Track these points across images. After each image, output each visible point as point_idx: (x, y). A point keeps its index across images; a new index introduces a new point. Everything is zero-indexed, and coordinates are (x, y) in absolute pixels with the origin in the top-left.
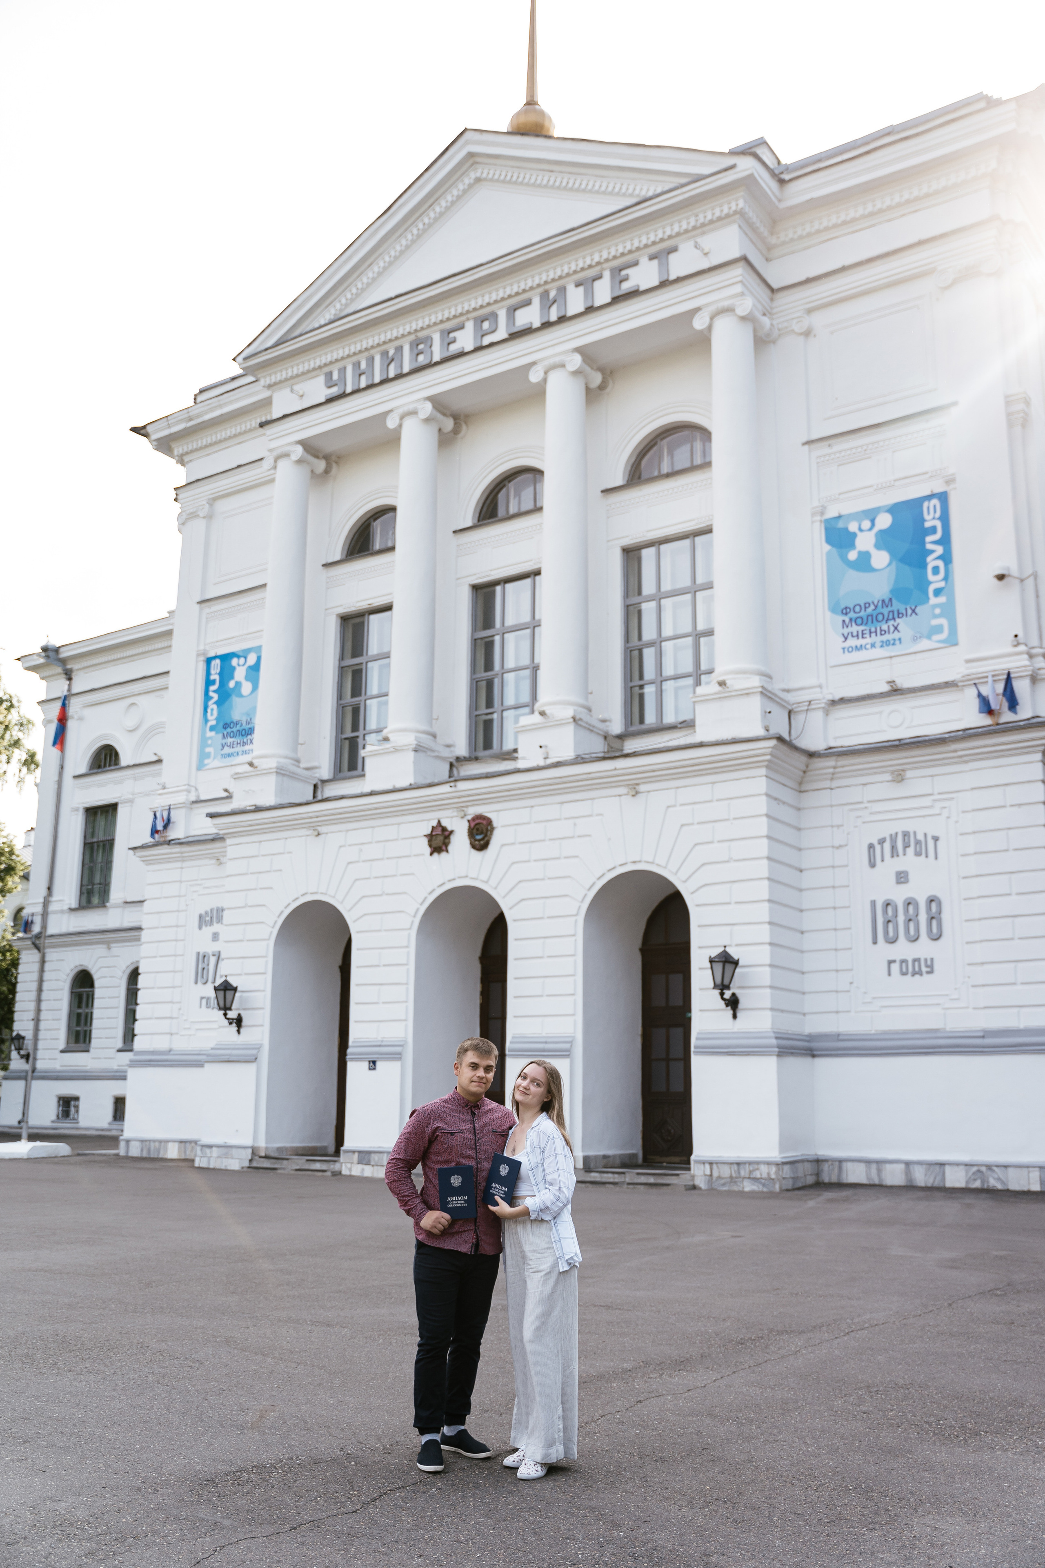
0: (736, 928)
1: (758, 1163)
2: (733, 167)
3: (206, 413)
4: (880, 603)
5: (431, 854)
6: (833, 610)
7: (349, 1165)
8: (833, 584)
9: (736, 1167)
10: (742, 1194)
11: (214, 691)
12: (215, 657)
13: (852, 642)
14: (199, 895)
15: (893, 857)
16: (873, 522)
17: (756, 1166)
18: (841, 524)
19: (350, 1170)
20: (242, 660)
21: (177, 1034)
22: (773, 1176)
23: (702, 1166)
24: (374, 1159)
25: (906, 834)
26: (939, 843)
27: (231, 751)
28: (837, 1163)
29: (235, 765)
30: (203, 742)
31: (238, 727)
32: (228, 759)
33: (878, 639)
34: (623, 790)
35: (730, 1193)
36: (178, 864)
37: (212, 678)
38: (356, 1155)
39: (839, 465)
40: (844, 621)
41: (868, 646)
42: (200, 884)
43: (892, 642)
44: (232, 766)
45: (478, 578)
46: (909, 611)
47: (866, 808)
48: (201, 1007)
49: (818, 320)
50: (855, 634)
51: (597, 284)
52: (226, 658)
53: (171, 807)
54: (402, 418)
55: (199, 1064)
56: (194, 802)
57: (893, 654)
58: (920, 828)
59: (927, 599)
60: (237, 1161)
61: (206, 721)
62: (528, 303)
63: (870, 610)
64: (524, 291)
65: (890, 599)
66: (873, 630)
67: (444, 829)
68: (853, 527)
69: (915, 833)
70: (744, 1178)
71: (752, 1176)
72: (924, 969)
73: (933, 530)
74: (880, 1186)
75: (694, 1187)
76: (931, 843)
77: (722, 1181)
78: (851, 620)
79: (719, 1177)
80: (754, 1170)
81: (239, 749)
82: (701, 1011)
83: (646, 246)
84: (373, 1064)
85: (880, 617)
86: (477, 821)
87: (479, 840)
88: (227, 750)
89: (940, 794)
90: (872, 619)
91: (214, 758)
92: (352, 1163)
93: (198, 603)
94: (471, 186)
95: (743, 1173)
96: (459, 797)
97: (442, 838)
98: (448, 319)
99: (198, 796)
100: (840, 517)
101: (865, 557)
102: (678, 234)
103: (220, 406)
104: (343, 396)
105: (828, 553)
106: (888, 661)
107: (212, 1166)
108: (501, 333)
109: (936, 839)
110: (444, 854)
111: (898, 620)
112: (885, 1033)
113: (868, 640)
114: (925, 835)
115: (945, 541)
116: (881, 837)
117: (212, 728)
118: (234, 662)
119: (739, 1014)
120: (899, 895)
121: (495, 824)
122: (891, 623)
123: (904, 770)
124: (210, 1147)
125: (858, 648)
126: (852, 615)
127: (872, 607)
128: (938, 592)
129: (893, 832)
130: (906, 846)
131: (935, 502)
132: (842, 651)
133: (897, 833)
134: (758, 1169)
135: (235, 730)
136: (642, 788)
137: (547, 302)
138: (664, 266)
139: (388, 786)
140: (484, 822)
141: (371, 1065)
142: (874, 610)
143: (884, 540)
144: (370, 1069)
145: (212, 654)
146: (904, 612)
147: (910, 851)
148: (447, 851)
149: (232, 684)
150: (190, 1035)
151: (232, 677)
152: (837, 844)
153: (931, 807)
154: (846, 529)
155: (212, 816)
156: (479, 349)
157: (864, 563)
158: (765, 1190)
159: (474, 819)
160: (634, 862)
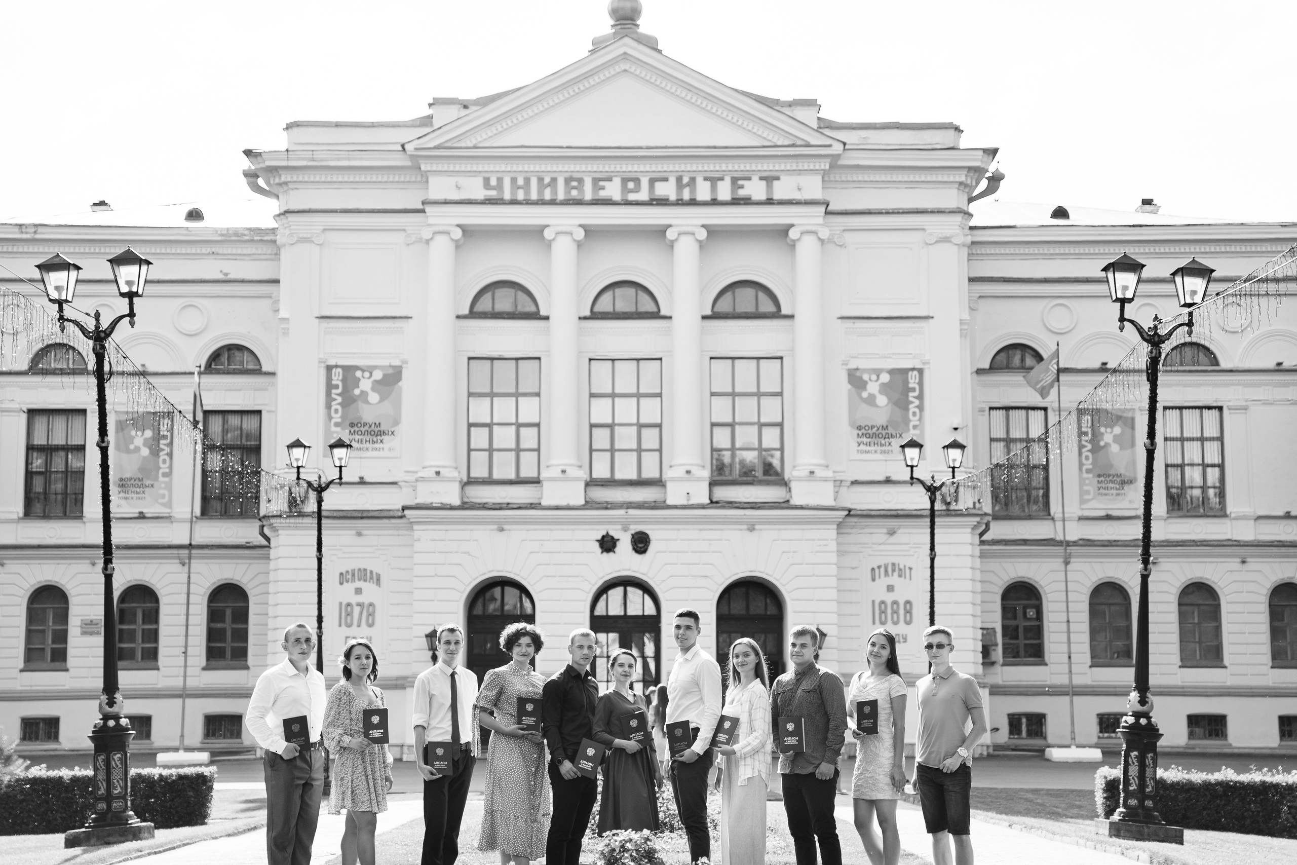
2: (830, 146)
6: (852, 425)
8: (852, 411)
12: (336, 366)
13: (863, 447)
15: (885, 576)
16: (878, 376)
18: (858, 374)
20: (367, 374)
25: (893, 564)
26: (912, 571)
31: (367, 428)
33: (879, 448)
34: (745, 527)
37: (334, 382)
42: (341, 550)
44: (361, 458)
51: (720, 183)
52: (348, 370)
57: (888, 459)
58: (902, 562)
59: (908, 430)
65: (887, 426)
68: (866, 377)
72: (902, 640)
73: (914, 390)
76: (908, 571)
81: (370, 446)
83: (759, 171)
85: (880, 436)
89: (914, 544)
90: (875, 435)
100: (857, 369)
105: (849, 390)
109: (910, 569)
111: (891, 440)
113: (872, 448)
114: (905, 566)
115: (920, 397)
116: (879, 564)
117: (337, 425)
118: (358, 374)
120: (889, 598)
122: (887, 440)
125: (867, 452)
126: (863, 431)
127: (876, 429)
128: (915, 427)
129: (886, 562)
130: (893, 571)
131: (915, 373)
135: (363, 429)
138: (769, 187)
145: (333, 363)
147: (896, 574)
149: (357, 392)
151: (358, 387)
153: (908, 551)
154: (861, 378)
157: (871, 400)
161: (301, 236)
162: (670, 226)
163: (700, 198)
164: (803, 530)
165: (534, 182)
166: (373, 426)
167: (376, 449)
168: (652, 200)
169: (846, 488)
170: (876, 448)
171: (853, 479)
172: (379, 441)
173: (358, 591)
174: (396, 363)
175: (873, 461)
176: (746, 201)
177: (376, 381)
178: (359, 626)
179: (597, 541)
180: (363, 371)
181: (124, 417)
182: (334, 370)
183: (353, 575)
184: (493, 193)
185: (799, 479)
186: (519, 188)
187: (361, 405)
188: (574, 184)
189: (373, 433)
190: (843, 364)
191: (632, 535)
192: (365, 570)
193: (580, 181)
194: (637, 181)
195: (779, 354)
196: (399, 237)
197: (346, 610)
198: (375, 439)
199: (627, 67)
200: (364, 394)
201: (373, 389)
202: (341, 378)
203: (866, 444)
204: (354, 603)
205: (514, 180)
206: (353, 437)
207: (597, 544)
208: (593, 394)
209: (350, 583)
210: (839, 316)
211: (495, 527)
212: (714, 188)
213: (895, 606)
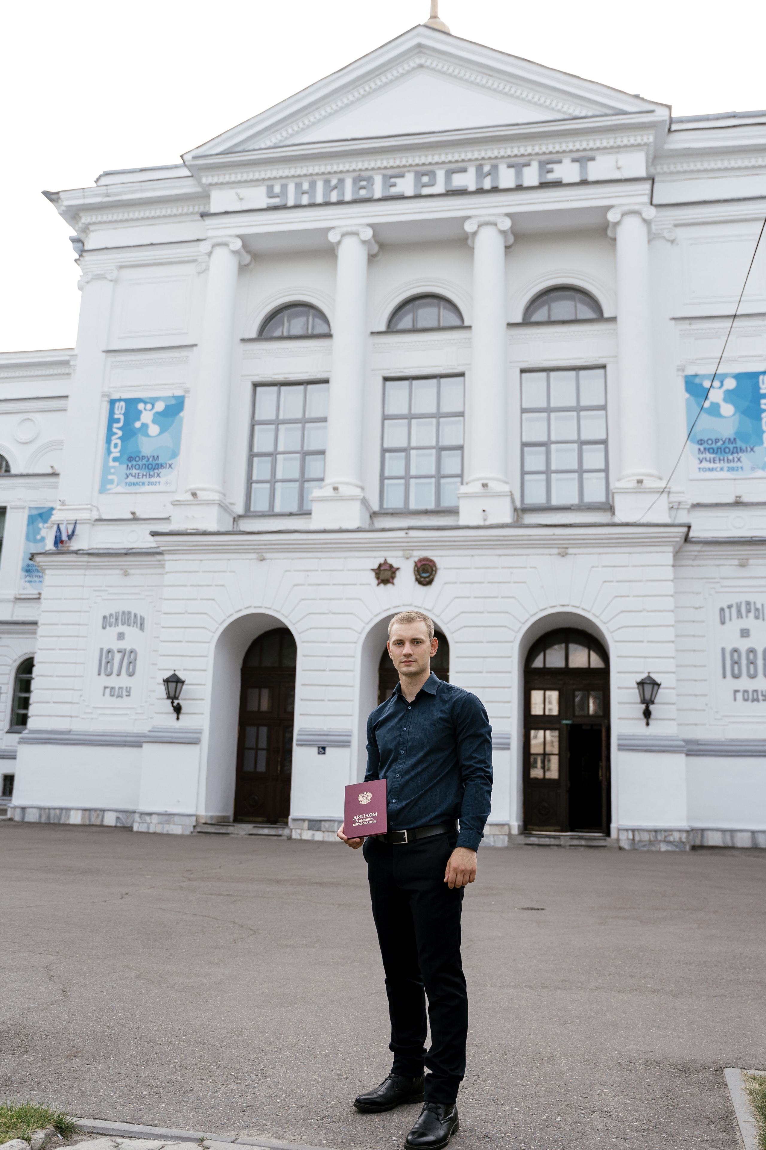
0: (648, 660)
1: (672, 830)
2: (652, 111)
3: (125, 193)
4: (727, 441)
5: (378, 584)
7: (299, 831)
9: (653, 833)
10: (659, 852)
11: (118, 428)
12: (120, 400)
13: (705, 464)
14: (103, 600)
15: (738, 618)
17: (670, 833)
18: (697, 381)
19: (301, 835)
20: (149, 406)
21: (77, 717)
22: (684, 840)
23: (625, 833)
24: (325, 826)
25: (748, 603)
27: (136, 480)
28: (700, 832)
29: (140, 493)
30: (106, 470)
31: (144, 461)
32: (132, 487)
33: (726, 465)
34: (556, 551)
35: (650, 852)
36: (82, 572)
38: (306, 823)
39: (696, 339)
40: (699, 449)
41: (718, 469)
43: (736, 469)
44: (136, 493)
45: (391, 373)
46: (749, 449)
47: (719, 582)
48: (104, 695)
49: (681, 233)
50: (708, 459)
51: (526, 170)
52: (131, 403)
53: (78, 522)
54: (343, 235)
55: (138, 745)
56: (97, 520)
57: (736, 477)
60: (180, 827)
61: (109, 452)
62: (464, 170)
63: (720, 444)
64: (463, 161)
65: (735, 439)
66: (722, 458)
67: (391, 566)
69: (755, 603)
70: (660, 841)
71: (667, 840)
74: (733, 848)
75: (621, 848)
77: (643, 844)
78: (705, 449)
79: (640, 841)
80: (669, 835)
81: (145, 480)
82: (620, 719)
83: (571, 151)
84: (322, 750)
85: (727, 450)
86: (423, 563)
87: (425, 578)
88: (131, 479)
90: (721, 450)
91: (118, 485)
92: (302, 829)
93: (104, 351)
94: (414, 69)
95: (659, 838)
96: (408, 542)
97: (390, 573)
98: (392, 167)
99: (100, 515)
100: (696, 375)
101: (716, 406)
102: (598, 149)
103: (141, 191)
104: (284, 207)
105: (687, 400)
106: (733, 481)
107: (152, 830)
108: (439, 188)
110: (389, 586)
111: (740, 455)
112: (732, 740)
113: (718, 465)
116: (729, 603)
117: (115, 459)
118: (141, 406)
119: (651, 722)
120: (743, 645)
121: (438, 565)
122: (735, 455)
123: (747, 559)
124: (150, 814)
125: (711, 470)
126: (706, 445)
127: (721, 442)
129: (739, 601)
130: (748, 611)
132: (698, 470)
133: (741, 603)
134: (671, 835)
135: (140, 463)
136: (570, 551)
137: (480, 174)
138: (583, 169)
139: (336, 527)
140: (431, 564)
141: (321, 750)
142: (722, 445)
143: (730, 396)
144: (319, 753)
145: (116, 396)
146: (745, 449)
147: (752, 615)
148: (393, 584)
149: (138, 425)
150: (92, 719)
151: (139, 419)
152: (697, 606)
154: (701, 385)
155: (154, 534)
156: (418, 196)
158: (677, 850)
159: (420, 560)
160: (563, 606)
161: (95, 273)
162: (469, 217)
163: (502, 185)
164: (630, 553)
165: (320, 185)
166: (151, 459)
167: (152, 484)
168: (448, 191)
169: (685, 512)
170: (722, 464)
171: (695, 502)
172: (156, 475)
173: (121, 636)
174: (179, 393)
175: (719, 480)
176: (558, 184)
177: (158, 413)
178: (118, 675)
179: (373, 570)
180: (145, 403)
181: (35, 512)
182: (117, 404)
183: (117, 619)
184: (276, 201)
185: (625, 492)
186: (303, 193)
187: (141, 439)
188: (363, 183)
189: (150, 467)
190: (678, 370)
191: (415, 562)
192: (129, 613)
193: (370, 180)
194: (432, 174)
195: (601, 361)
196: (190, 269)
197: (107, 656)
198: (152, 473)
199: (422, 61)
200: (145, 426)
201: (154, 421)
202: (123, 412)
203: (710, 461)
204: (115, 650)
205: (299, 185)
206: (131, 471)
207: (373, 575)
208: (388, 416)
209: (113, 628)
210: (672, 316)
211: (254, 556)
212: (519, 175)
213: (751, 656)
